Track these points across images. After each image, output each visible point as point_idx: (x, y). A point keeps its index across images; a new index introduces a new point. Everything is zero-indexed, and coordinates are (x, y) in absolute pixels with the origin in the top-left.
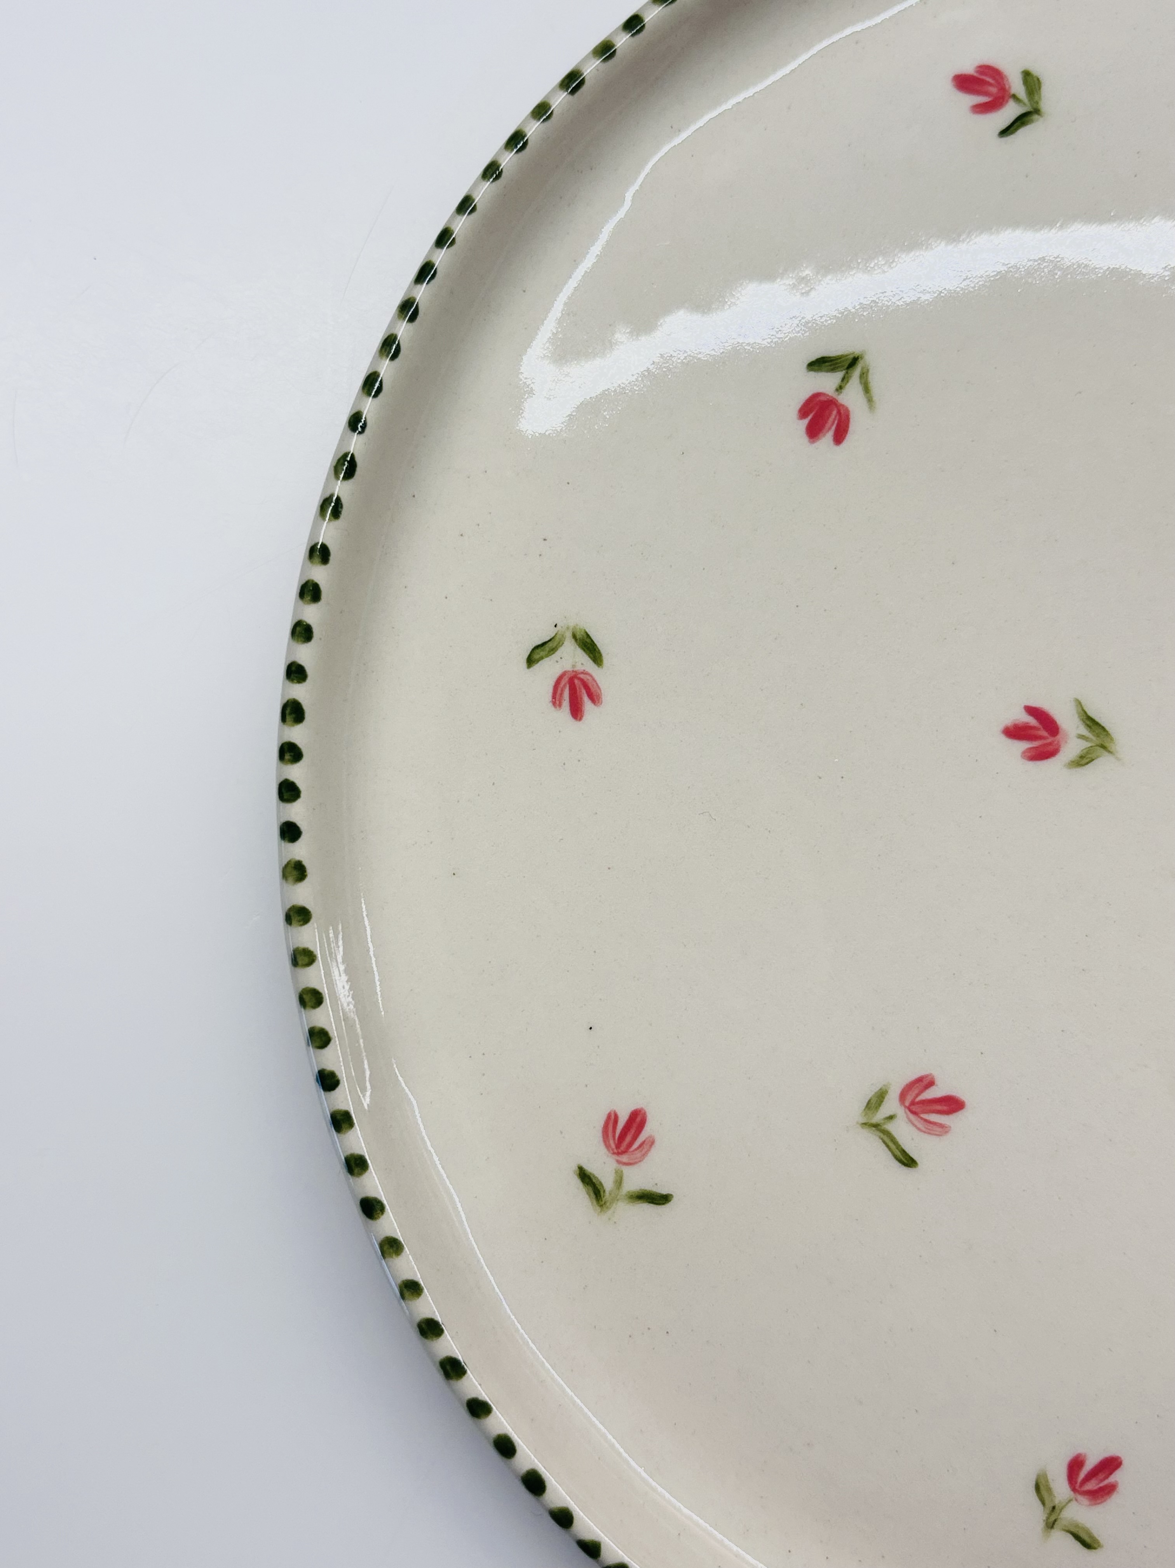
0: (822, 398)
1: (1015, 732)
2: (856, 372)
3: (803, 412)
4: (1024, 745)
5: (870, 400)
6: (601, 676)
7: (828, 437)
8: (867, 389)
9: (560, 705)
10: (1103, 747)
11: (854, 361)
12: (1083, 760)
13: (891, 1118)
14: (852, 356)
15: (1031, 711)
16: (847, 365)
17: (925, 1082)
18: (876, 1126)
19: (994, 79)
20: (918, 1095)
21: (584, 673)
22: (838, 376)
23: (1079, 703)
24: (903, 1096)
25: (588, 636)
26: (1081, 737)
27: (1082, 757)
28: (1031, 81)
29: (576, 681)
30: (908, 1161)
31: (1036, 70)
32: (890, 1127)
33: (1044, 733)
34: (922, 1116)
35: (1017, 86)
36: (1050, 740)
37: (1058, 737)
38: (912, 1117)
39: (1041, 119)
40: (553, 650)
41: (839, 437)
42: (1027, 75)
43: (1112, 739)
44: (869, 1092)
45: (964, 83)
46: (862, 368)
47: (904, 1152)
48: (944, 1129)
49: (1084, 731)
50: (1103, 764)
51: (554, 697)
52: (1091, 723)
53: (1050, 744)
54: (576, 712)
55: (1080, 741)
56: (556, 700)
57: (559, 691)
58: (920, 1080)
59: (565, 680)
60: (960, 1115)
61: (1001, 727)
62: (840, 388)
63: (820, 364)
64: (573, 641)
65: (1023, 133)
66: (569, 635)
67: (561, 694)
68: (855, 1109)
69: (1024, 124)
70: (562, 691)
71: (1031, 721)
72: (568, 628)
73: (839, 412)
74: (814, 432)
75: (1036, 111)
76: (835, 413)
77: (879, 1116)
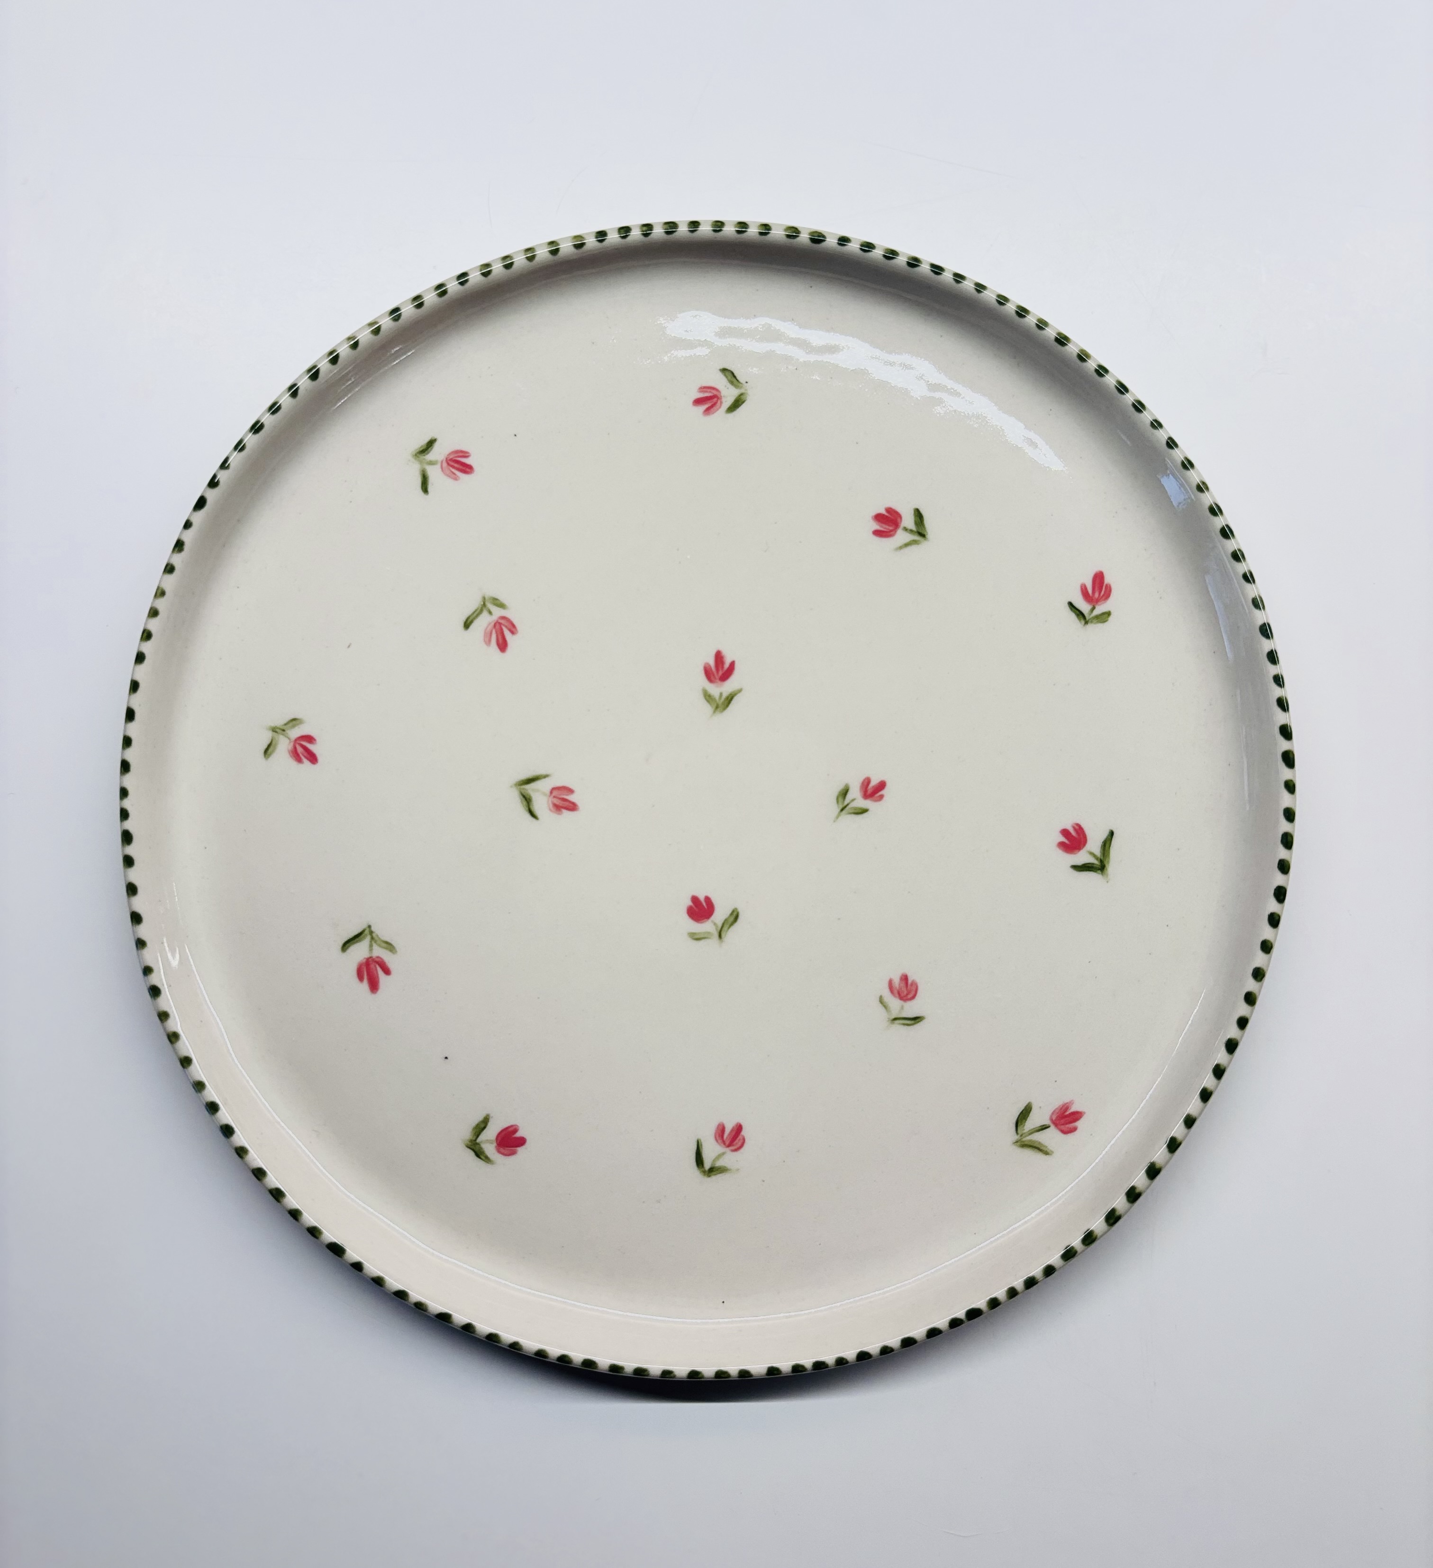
0: (899, 520)
1: (719, 657)
2: (916, 538)
3: (889, 510)
4: (712, 662)
5: (901, 548)
6: (720, 413)
7: (876, 526)
8: (907, 545)
9: (701, 392)
10: (717, 707)
11: (922, 535)
12: (708, 697)
13: (490, 613)
14: (925, 533)
15: (732, 664)
16: (921, 531)
17: (513, 629)
18: (484, 605)
19: (1103, 595)
20: (506, 627)
21: (721, 403)
22: (914, 528)
23: (740, 691)
24: (503, 618)
25: (743, 402)
26: (721, 694)
27: (710, 696)
28: (1105, 616)
29: (716, 399)
30: (467, 625)
31: (1111, 618)
32: (485, 613)
33: (721, 673)
34: (494, 632)
35: (1100, 609)
36: (717, 677)
37: (719, 682)
38: (493, 624)
39: (1082, 626)
40: (732, 383)
41: (877, 533)
42: (1108, 614)
43: (722, 712)
44: (502, 598)
45: (1099, 578)
46: (919, 541)
47: (472, 622)
48: (488, 642)
49: (725, 695)
50: (708, 709)
51: (705, 387)
52: (730, 699)
53: (716, 679)
54: (698, 402)
55: (719, 694)
56: (703, 389)
57: (708, 390)
58: (514, 626)
59: (715, 392)
60: (498, 650)
61: (720, 649)
62: (905, 529)
63: (919, 516)
64: (739, 394)
65: (1073, 616)
66: (742, 391)
67: (706, 392)
68: (490, 593)
69: (1078, 615)
70: (710, 392)
71: (727, 665)
72: (746, 390)
73: (891, 531)
74: (879, 518)
75: (1086, 623)
76: (891, 528)
77: (490, 606)
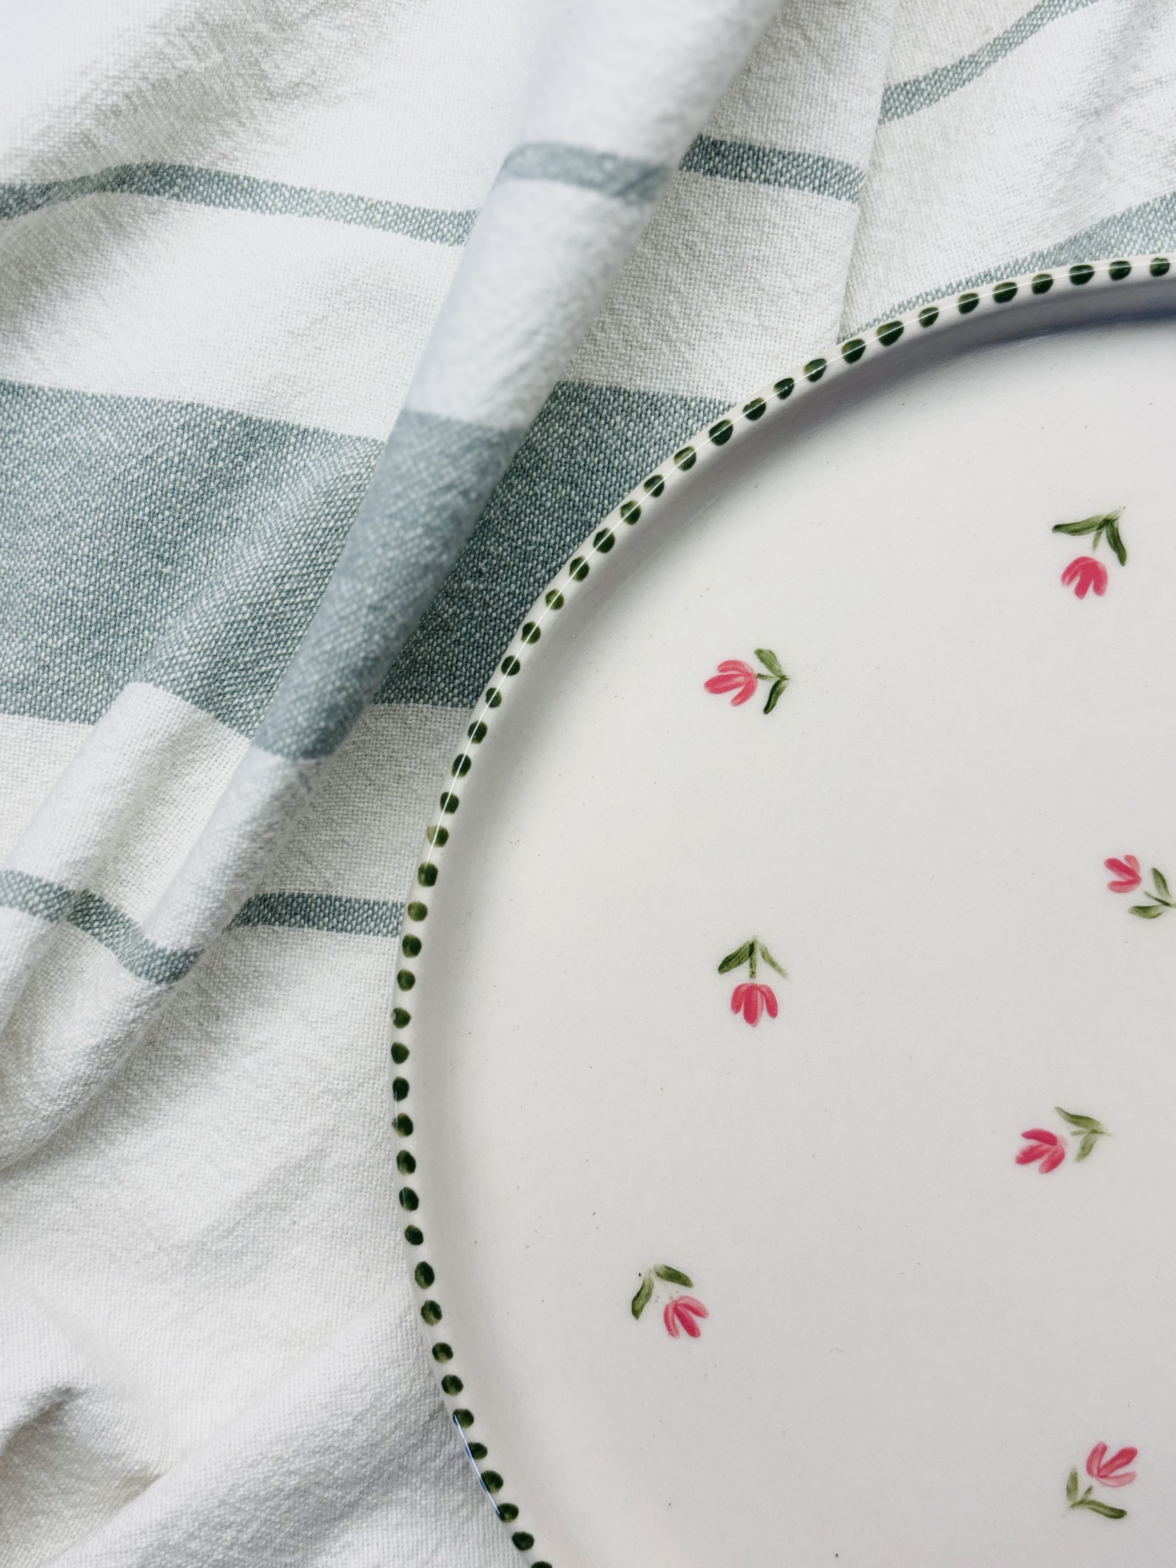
0: (744, 989)
1: (1026, 1158)
2: (758, 955)
3: (736, 1007)
4: (1036, 1165)
5: (780, 971)
6: (697, 1294)
7: (764, 1016)
8: (773, 964)
9: (677, 1333)
10: (1095, 1132)
11: (752, 948)
12: (1086, 1150)
13: (1089, 1490)
14: (748, 945)
15: (1029, 1135)
16: (748, 953)
17: (1100, 1450)
18: (1082, 1502)
19: (736, 669)
20: (1100, 1462)
21: (682, 1298)
22: (746, 964)
23: (1060, 1110)
24: (1089, 1470)
25: (669, 1268)
26: (1075, 1134)
27: (1083, 1148)
28: (765, 656)
29: (679, 1308)
30: (1118, 1514)
31: (764, 647)
32: (1092, 1497)
33: (1046, 1146)
34: (1112, 1475)
35: (757, 667)
36: (1054, 1148)
37: (1058, 1143)
38: (1103, 1480)
39: (790, 682)
40: (649, 1295)
41: (773, 1011)
42: (759, 653)
43: (1098, 1123)
44: (1062, 1483)
45: (716, 686)
46: (761, 949)
48: (1131, 1477)
49: (1075, 1128)
50: (1101, 1144)
51: (669, 1329)
52: (1076, 1119)
53: (1056, 1152)
54: (693, 1331)
55: (1075, 1138)
56: (671, 1330)
57: (671, 1323)
58: (1095, 1451)
59: (671, 1312)
60: (1136, 1459)
61: (1014, 1160)
62: (753, 974)
63: (727, 964)
64: (660, 1278)
65: (782, 701)
66: (653, 1276)
67: (674, 1324)
68: (1061, 1500)
69: (778, 694)
70: (673, 1321)
71: (1033, 1143)
72: (650, 1271)
73: (762, 992)
74: (751, 1017)
75: (784, 678)
76: (759, 994)
77: (1080, 1495)
